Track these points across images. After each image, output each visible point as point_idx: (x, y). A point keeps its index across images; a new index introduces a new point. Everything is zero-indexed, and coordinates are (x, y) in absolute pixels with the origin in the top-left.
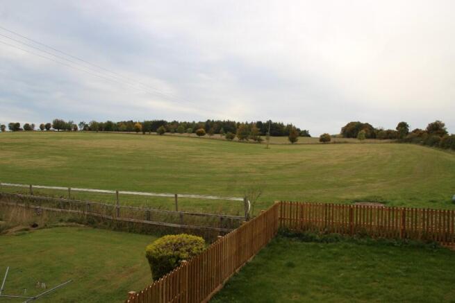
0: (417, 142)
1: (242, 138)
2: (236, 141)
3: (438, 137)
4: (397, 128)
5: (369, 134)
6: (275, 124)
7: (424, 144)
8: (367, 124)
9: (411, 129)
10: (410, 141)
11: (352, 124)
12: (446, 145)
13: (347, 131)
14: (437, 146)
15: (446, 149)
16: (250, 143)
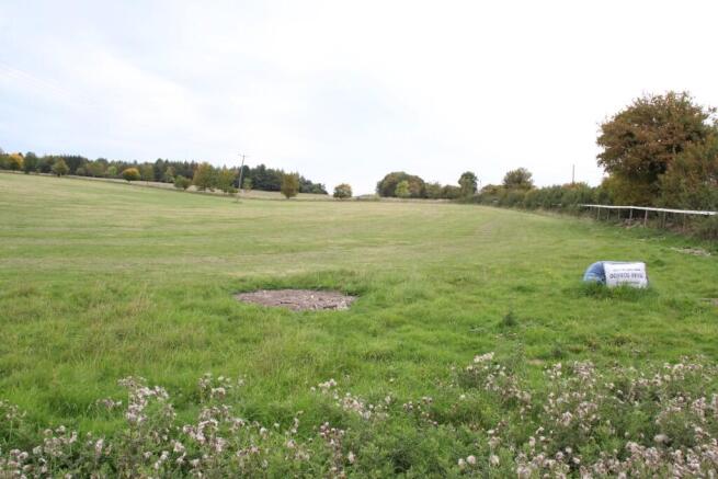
0: (489, 203)
1: (204, 188)
2: (191, 192)
3: (522, 191)
4: (460, 182)
5: (417, 191)
6: (271, 171)
7: (500, 205)
8: (417, 177)
9: (481, 185)
10: (479, 200)
11: (393, 175)
12: (533, 203)
13: (384, 186)
14: (521, 207)
15: (533, 209)
16: (217, 195)
